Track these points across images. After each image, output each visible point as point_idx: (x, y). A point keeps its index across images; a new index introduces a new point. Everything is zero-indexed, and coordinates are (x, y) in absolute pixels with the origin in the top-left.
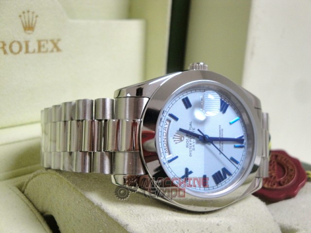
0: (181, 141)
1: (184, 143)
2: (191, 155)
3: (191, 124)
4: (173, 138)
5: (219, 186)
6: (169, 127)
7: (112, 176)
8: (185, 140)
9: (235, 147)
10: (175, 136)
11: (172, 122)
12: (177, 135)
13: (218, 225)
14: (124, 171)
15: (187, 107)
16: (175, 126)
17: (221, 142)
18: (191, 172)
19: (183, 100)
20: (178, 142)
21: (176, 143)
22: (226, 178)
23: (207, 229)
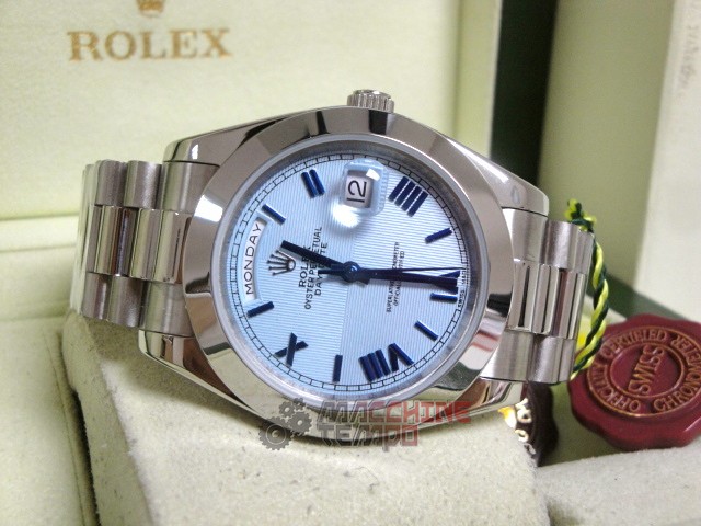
0: (288, 270)
1: (294, 276)
2: (308, 306)
3: (317, 235)
4: (269, 262)
5: (374, 386)
6: (262, 235)
7: (141, 333)
8: (298, 270)
9: (435, 298)
10: (272, 256)
11: (269, 226)
12: (278, 255)
13: (347, 474)
14: (163, 325)
15: (312, 194)
16: (275, 235)
17: (396, 283)
18: (303, 345)
19: (304, 176)
20: (276, 271)
21: (274, 274)
22: (395, 368)
23: (310, 480)
